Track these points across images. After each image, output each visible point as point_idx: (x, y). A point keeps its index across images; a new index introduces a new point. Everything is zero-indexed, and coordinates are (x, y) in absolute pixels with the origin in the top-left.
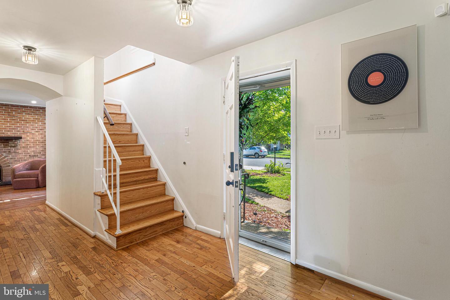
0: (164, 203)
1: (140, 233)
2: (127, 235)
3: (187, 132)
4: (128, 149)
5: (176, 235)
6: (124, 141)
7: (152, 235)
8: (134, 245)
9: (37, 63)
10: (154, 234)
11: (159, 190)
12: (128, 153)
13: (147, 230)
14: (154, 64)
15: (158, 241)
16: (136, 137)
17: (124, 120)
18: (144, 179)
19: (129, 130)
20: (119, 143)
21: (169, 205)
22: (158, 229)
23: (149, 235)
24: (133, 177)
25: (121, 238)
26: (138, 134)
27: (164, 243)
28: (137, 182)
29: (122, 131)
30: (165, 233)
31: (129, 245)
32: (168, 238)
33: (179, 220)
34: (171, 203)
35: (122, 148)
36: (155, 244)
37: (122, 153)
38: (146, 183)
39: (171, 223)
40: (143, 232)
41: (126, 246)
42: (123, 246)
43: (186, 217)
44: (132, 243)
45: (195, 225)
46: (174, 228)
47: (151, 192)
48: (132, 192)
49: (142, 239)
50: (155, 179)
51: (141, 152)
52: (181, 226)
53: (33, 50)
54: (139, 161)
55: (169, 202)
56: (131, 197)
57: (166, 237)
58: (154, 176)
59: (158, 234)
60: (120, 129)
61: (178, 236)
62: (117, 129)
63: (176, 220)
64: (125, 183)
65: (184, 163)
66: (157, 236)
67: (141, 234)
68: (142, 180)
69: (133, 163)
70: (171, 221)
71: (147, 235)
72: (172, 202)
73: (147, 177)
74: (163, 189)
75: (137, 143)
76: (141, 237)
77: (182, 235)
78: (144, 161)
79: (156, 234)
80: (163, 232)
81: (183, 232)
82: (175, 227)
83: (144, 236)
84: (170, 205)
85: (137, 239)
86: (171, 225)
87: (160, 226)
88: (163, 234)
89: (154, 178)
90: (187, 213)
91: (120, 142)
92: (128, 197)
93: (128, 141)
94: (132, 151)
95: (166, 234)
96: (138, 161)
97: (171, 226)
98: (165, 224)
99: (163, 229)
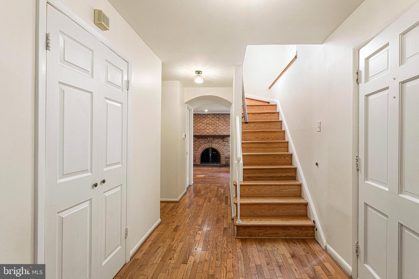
0: (295, 205)
1: (260, 229)
2: (246, 227)
3: (320, 127)
4: (272, 145)
5: (297, 247)
6: (271, 138)
7: (273, 236)
8: (252, 239)
9: (202, 82)
10: (276, 236)
11: (294, 190)
12: (272, 149)
13: (267, 229)
14: (296, 57)
15: (276, 245)
16: (283, 134)
17: (277, 118)
18: (281, 177)
19: (280, 127)
20: (267, 140)
21: (300, 209)
22: (280, 232)
23: (269, 235)
24: (270, 173)
25: (241, 228)
26: (285, 131)
27: (279, 251)
28: (274, 178)
29: (273, 128)
30: (289, 239)
31: (248, 237)
32: (287, 246)
33: (309, 230)
34: (303, 207)
35: (267, 144)
36: (269, 247)
37: (267, 148)
38: (283, 180)
39: (297, 231)
40: (262, 229)
41: (245, 237)
42: (242, 236)
43: (316, 230)
44: (251, 236)
45: (325, 244)
46: (300, 238)
47: (285, 191)
48: (263, 187)
49: (262, 236)
50: (294, 178)
51: (285, 149)
52: (310, 238)
53: (200, 73)
54: (280, 157)
55: (300, 206)
56: (263, 191)
57: (286, 244)
58: (293, 174)
59: (280, 237)
60: (271, 127)
61: (299, 249)
62: (269, 127)
63: (304, 228)
64: (262, 177)
65: (317, 164)
66: (278, 239)
67: (260, 231)
68: (278, 177)
69: (274, 159)
70: (297, 228)
71: (267, 234)
72: (305, 207)
73: (284, 175)
74: (299, 190)
75: (284, 140)
76: (261, 234)
77: (304, 250)
78: (285, 157)
79: (278, 236)
80: (287, 237)
81: (309, 246)
82: (303, 236)
83: (264, 234)
84: (302, 210)
85: (257, 235)
86: (297, 232)
87: (283, 230)
88: (286, 239)
89: (292, 177)
90: (319, 225)
91: (268, 138)
92: (260, 191)
93: (276, 137)
94: (276, 148)
95: (288, 241)
96: (278, 158)
97: (296, 234)
98: (289, 229)
99: (287, 234)
